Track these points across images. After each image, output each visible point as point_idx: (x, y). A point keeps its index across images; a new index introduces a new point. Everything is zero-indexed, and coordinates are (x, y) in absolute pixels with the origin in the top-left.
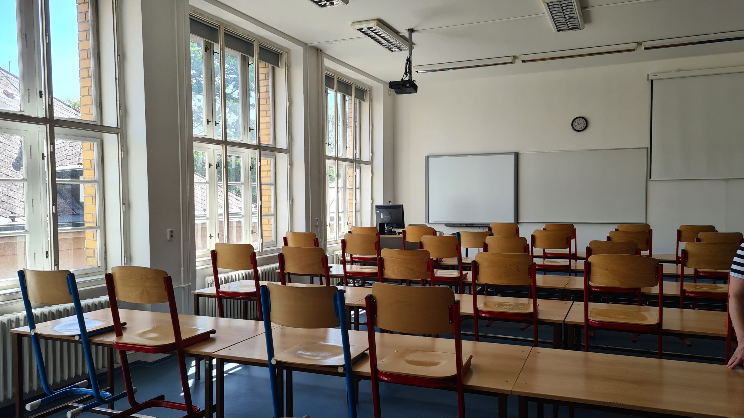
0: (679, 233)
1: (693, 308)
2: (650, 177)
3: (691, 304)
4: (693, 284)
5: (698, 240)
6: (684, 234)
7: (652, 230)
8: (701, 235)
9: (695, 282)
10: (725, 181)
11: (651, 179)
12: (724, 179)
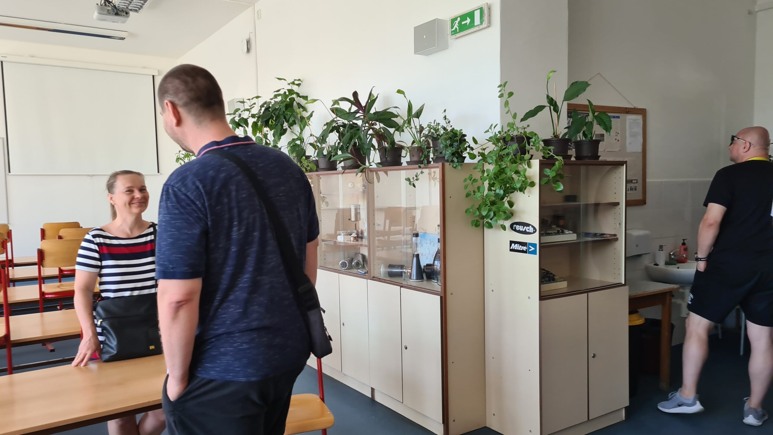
0: (43, 231)
1: (61, 309)
2: (9, 172)
3: (58, 306)
4: (58, 284)
5: (60, 238)
6: (47, 233)
7: (11, 230)
8: (62, 233)
9: (60, 281)
10: (90, 177)
11: (10, 174)
12: (88, 175)
